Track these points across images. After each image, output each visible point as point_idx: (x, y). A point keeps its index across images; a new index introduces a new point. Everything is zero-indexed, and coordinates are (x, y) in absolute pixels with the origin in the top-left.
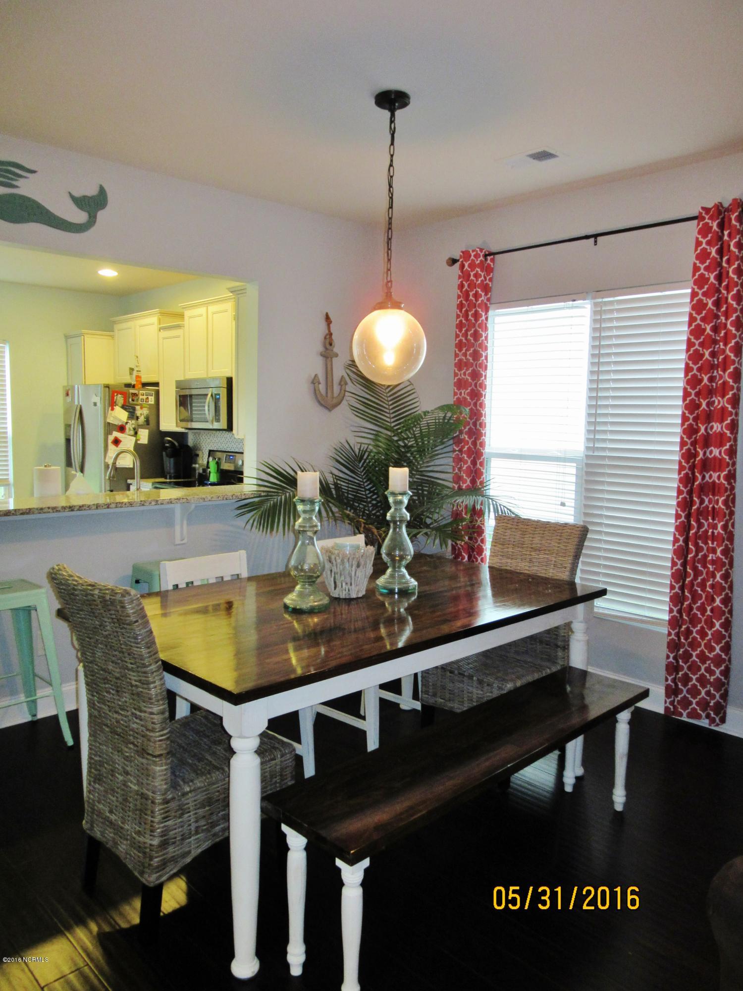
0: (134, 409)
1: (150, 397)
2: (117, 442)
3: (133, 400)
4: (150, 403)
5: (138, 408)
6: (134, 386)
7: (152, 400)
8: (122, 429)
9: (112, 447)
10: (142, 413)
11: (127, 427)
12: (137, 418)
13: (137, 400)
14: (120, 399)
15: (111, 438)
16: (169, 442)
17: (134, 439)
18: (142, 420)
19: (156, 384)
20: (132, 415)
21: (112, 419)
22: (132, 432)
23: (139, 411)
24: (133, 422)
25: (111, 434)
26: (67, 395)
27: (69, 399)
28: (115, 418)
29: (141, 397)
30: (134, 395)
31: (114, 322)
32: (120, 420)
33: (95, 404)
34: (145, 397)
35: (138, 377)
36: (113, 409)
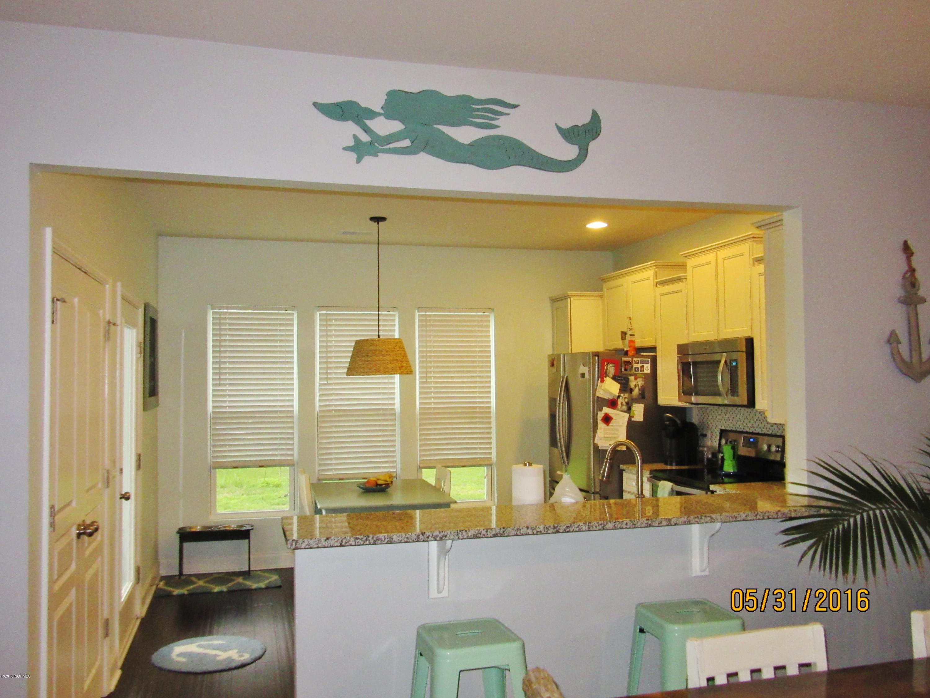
0: (627, 380)
1: (645, 365)
2: (607, 419)
3: (626, 370)
4: (645, 372)
5: (632, 378)
6: (626, 353)
7: (647, 369)
8: (613, 404)
9: (601, 425)
10: (636, 383)
11: (620, 401)
12: (631, 391)
13: (631, 369)
14: (611, 369)
15: (600, 415)
16: (669, 419)
17: (627, 415)
18: (636, 392)
19: (653, 349)
20: (625, 387)
21: (601, 392)
22: (625, 408)
23: (633, 383)
24: (626, 395)
25: (601, 410)
26: (552, 365)
27: (554, 369)
28: (605, 391)
29: (635, 365)
30: (627, 363)
31: (603, 280)
32: (610, 393)
33: (583, 375)
34: (639, 365)
35: (631, 342)
36: (602, 381)
